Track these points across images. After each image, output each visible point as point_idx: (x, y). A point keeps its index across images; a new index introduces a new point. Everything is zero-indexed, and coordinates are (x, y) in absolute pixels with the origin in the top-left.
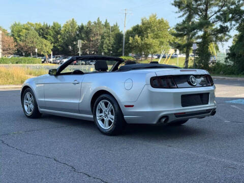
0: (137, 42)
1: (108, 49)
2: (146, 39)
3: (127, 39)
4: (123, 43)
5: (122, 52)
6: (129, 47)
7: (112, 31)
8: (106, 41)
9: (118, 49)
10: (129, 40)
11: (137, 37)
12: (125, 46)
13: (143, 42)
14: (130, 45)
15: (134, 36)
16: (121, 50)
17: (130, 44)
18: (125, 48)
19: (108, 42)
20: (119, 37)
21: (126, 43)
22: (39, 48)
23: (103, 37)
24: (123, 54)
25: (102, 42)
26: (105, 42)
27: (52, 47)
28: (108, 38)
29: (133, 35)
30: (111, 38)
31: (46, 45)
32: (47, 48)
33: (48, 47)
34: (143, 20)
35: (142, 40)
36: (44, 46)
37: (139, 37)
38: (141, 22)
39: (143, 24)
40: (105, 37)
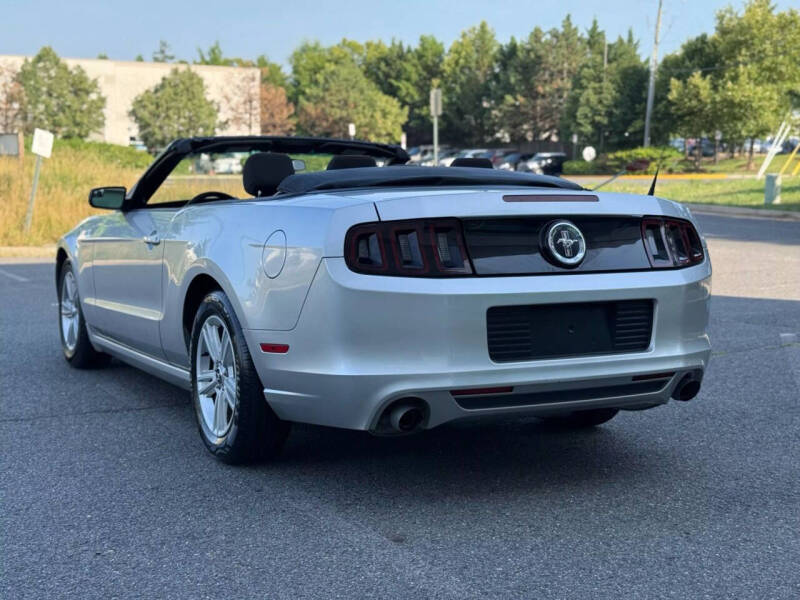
0: (697, 96)
1: (594, 124)
2: (730, 84)
3: (663, 87)
4: (646, 100)
5: (642, 131)
6: (667, 115)
7: (610, 61)
8: (589, 95)
9: (627, 123)
10: (669, 90)
11: (696, 78)
12: (655, 113)
13: (718, 98)
14: (673, 109)
15: (689, 74)
16: (638, 124)
17: (671, 103)
18: (653, 119)
19: (594, 99)
20: (634, 80)
21: (657, 101)
22: (364, 121)
23: (578, 84)
24: (647, 139)
26: (582, 100)
27: (403, 119)
28: (593, 84)
29: (683, 71)
30: (606, 84)
31: (385, 115)
32: (389, 123)
33: (391, 118)
34: (721, 18)
35: (715, 88)
36: (378, 115)
37: (704, 75)
38: (716, 23)
39: (723, 32)
40: (584, 82)
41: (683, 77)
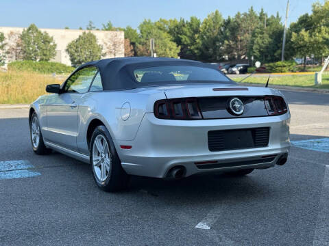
0: (303, 40)
1: (260, 51)
2: (317, 34)
3: (289, 36)
4: (282, 42)
5: (281, 55)
6: (291, 47)
7: (267, 25)
8: (258, 40)
9: (275, 51)
10: (291, 37)
11: (303, 32)
12: (286, 47)
13: (312, 40)
14: (293, 45)
15: (300, 30)
16: (279, 51)
17: (292, 42)
18: (285, 50)
19: (260, 41)
20: (278, 35)
21: (287, 42)
22: (162, 52)
23: (254, 35)
24: (283, 59)
25: (253, 42)
26: (255, 42)
27: (178, 51)
28: (260, 35)
29: (298, 29)
30: (266, 35)
31: (170, 49)
32: (172, 53)
33: (173, 50)
34: (314, 6)
35: (311, 36)
36: (168, 49)
37: (306, 30)
38: (312, 8)
39: (315, 12)
40: (256, 34)
41: (297, 32)
